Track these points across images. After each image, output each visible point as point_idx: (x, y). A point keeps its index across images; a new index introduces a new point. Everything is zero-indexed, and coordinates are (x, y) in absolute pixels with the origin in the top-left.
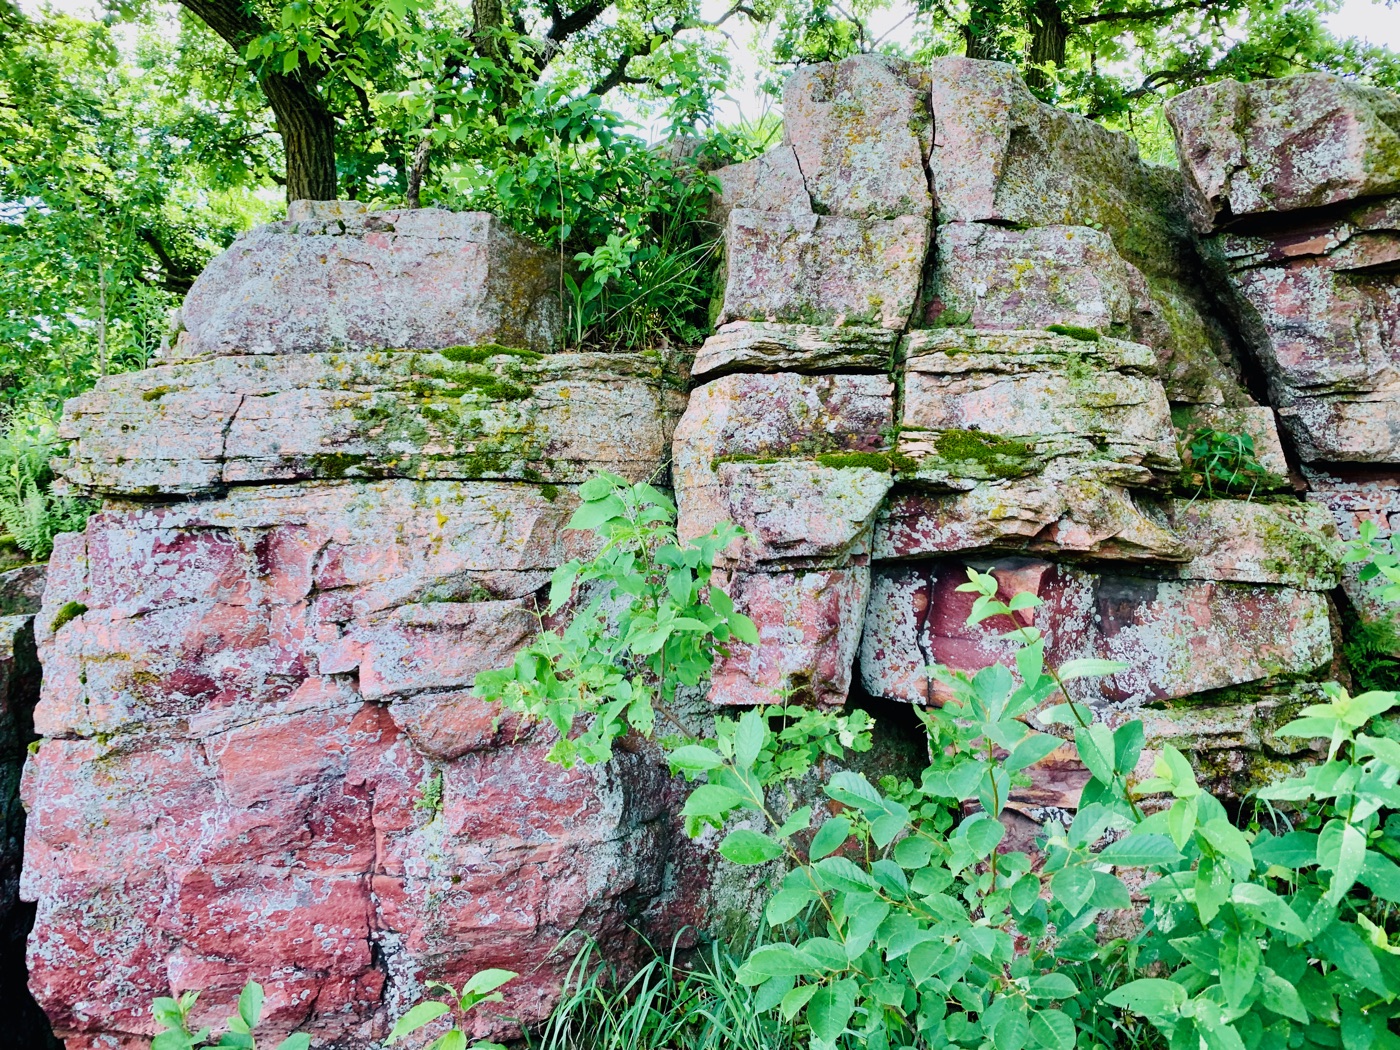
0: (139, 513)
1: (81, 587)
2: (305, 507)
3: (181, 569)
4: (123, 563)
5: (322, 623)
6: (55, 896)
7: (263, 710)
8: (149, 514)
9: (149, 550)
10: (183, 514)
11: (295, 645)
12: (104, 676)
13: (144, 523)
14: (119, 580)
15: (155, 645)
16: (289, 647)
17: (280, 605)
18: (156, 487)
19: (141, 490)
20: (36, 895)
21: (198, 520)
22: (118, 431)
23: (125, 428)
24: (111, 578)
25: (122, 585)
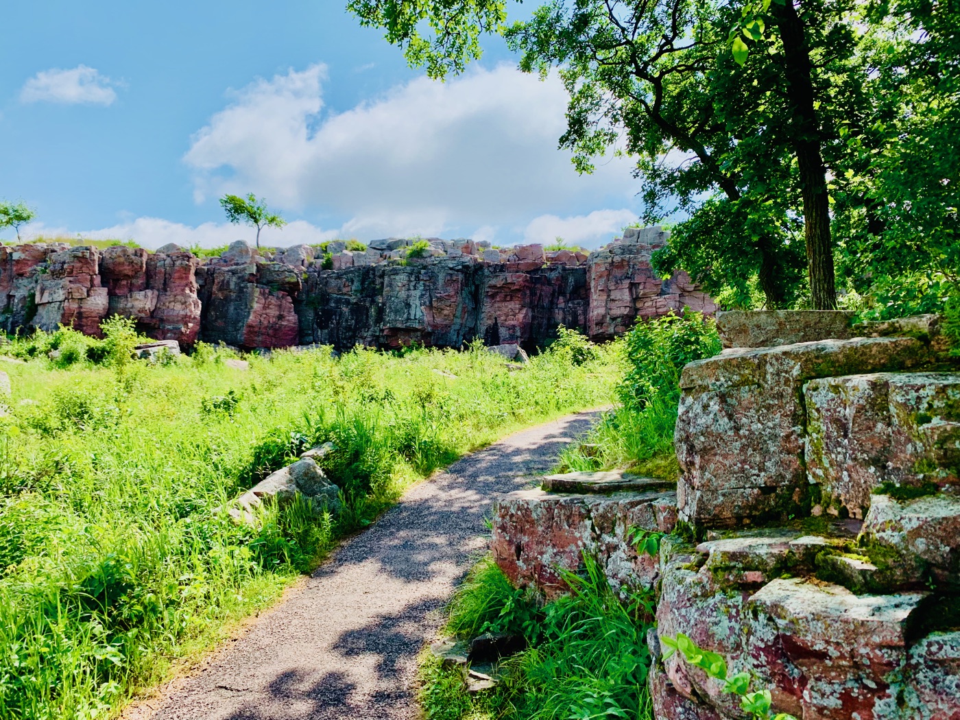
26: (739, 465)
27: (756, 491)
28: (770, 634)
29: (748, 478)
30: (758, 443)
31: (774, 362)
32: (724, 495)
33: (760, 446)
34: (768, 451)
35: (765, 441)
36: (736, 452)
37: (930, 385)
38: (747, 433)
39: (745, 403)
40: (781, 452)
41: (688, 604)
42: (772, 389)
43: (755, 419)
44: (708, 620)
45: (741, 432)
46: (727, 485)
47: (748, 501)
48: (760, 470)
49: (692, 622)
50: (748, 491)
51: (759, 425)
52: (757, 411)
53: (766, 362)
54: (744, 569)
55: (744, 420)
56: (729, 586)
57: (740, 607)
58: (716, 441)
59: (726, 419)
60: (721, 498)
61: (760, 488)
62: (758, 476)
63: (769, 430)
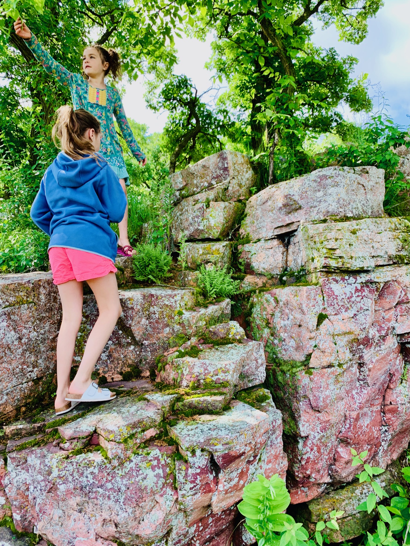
0: (347, 277)
1: (322, 307)
2: (396, 274)
3: (362, 298)
4: (342, 297)
5: (401, 316)
6: (319, 431)
7: (376, 349)
8: (351, 278)
9: (353, 292)
10: (363, 278)
11: (387, 324)
12: (343, 341)
13: (349, 281)
14: (341, 304)
15: (362, 327)
16: (383, 325)
17: (379, 310)
18: (363, 267)
19: (358, 269)
20: (308, 433)
21: (371, 280)
22: (348, 246)
23: (350, 245)
24: (337, 303)
25: (342, 306)
26: (20, 367)
27: (30, 384)
28: (204, 460)
29: (25, 375)
30: (34, 347)
31: (46, 285)
32: (7, 394)
33: (35, 349)
34: (40, 352)
35: (38, 344)
36: (18, 357)
37: (178, 294)
38: (27, 340)
39: (24, 318)
40: (47, 351)
41: (110, 478)
42: (45, 305)
43: (32, 329)
44: (137, 480)
45: (23, 341)
46: (10, 385)
47: (25, 393)
48: (34, 368)
49: (123, 488)
50: (25, 385)
51: (35, 333)
52: (33, 323)
53: (40, 286)
54: (143, 431)
55: (24, 331)
56: (138, 448)
57: (160, 457)
58: (4, 351)
59: (13, 332)
60: (5, 397)
61: (33, 381)
62: (32, 371)
63: (41, 336)
